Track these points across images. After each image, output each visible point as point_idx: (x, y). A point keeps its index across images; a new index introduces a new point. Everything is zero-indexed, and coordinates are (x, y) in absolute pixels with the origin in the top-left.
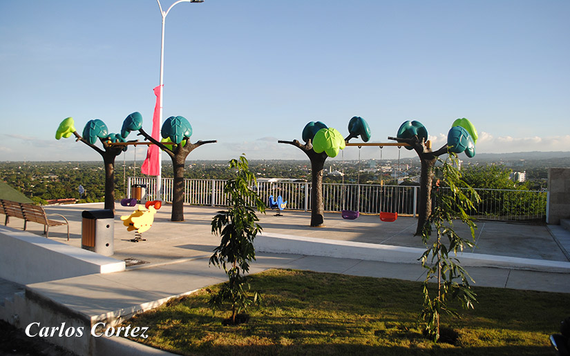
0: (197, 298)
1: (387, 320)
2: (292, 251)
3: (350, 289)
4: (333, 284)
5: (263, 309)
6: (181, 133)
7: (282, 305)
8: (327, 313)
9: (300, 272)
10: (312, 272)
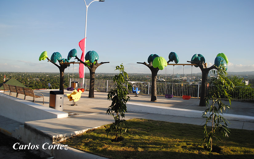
0: (100, 130)
1: (187, 142)
2: (143, 111)
3: (169, 128)
4: (161, 125)
5: (130, 135)
6: (94, 58)
7: (139, 134)
8: (159, 138)
9: (146, 120)
10: (152, 120)
